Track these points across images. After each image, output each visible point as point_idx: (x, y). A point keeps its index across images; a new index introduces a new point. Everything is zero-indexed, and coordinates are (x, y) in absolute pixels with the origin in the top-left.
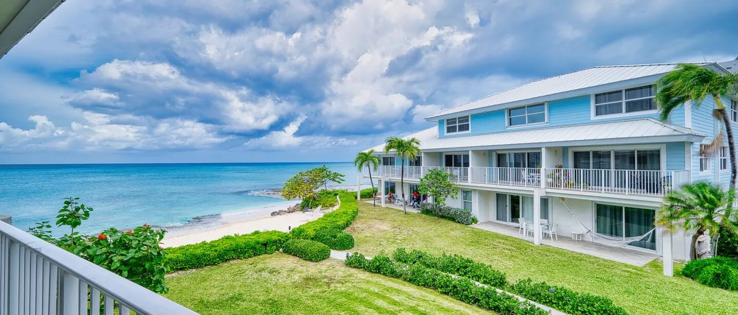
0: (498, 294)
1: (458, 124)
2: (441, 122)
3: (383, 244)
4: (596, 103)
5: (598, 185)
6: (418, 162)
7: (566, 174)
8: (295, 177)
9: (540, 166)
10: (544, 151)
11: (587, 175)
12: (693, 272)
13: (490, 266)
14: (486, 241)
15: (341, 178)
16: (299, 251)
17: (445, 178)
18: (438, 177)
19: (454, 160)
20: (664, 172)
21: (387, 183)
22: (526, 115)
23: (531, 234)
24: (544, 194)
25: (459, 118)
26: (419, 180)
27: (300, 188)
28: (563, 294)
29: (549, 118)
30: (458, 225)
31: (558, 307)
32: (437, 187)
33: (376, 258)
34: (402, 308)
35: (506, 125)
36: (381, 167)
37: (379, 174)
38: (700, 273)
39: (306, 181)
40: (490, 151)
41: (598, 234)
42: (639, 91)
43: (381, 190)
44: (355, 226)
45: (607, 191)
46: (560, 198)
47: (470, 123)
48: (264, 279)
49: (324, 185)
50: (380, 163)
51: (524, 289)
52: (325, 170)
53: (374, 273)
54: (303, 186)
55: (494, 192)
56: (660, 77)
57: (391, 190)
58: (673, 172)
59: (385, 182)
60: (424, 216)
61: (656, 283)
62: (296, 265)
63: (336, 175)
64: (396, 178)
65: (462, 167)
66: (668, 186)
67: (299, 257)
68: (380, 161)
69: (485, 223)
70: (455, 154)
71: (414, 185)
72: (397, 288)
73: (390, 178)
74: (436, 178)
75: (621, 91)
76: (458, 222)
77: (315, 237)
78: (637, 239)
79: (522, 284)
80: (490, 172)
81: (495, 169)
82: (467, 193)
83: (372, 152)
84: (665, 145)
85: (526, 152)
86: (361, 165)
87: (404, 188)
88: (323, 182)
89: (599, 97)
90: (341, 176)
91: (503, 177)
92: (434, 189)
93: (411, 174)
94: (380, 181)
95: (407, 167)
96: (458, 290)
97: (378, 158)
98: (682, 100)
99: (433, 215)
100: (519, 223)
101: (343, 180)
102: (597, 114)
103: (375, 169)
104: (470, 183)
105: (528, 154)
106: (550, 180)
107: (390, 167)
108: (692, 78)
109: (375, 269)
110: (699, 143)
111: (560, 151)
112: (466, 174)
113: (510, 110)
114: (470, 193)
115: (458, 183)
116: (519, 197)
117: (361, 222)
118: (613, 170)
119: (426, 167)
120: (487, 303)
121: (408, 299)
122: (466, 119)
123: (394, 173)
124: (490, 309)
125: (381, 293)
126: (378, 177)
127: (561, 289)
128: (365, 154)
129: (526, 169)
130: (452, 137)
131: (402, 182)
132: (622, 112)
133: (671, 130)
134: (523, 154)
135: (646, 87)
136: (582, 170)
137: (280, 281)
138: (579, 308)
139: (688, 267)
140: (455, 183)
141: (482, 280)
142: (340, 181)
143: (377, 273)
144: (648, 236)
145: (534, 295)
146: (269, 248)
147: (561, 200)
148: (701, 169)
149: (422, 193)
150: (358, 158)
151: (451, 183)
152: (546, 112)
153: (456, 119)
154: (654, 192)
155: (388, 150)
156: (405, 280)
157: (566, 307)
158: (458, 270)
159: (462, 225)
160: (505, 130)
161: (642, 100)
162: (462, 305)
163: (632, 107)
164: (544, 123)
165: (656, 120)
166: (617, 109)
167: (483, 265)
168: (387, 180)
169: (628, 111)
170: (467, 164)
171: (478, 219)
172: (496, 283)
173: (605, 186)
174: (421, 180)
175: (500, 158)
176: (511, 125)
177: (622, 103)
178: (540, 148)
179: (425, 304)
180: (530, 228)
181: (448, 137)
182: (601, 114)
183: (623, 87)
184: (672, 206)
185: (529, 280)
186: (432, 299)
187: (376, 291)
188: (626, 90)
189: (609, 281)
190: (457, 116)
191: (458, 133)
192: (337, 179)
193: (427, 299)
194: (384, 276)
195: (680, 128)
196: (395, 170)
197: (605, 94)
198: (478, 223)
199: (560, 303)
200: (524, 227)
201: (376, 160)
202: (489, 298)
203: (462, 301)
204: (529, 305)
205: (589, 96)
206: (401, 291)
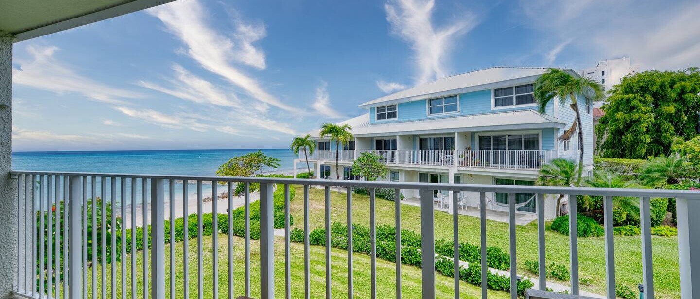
0: (418, 252)
1: (386, 112)
2: (372, 109)
3: (320, 220)
4: (495, 97)
5: (496, 164)
6: (351, 146)
7: (474, 155)
8: (229, 162)
9: (454, 149)
10: (456, 136)
11: (488, 155)
12: (557, 226)
13: (413, 232)
14: (410, 213)
15: (277, 163)
16: (239, 230)
17: (375, 160)
18: (371, 159)
19: (383, 144)
20: (541, 151)
21: (322, 167)
22: (443, 105)
23: (446, 206)
24: (457, 172)
25: (388, 106)
26: (353, 163)
27: (235, 172)
28: (468, 248)
29: (461, 108)
30: (387, 202)
31: (463, 258)
32: (369, 169)
33: (314, 232)
34: (339, 271)
35: (427, 114)
36: (316, 151)
37: (314, 158)
38: (561, 226)
39: (241, 166)
40: (414, 136)
41: (497, 203)
42: (524, 88)
43: (317, 174)
44: (293, 207)
45: (502, 168)
46: (469, 174)
47: (397, 111)
48: (205, 258)
49: (259, 170)
50: (315, 148)
51: (439, 247)
52: (260, 155)
53: (314, 244)
54: (239, 170)
55: (418, 171)
56: (537, 78)
57: (326, 173)
58: (545, 152)
59: (321, 166)
60: (357, 195)
61: (533, 236)
62: (237, 243)
63: (272, 159)
64: (332, 162)
65: (391, 150)
66: (542, 162)
67: (239, 236)
68: (315, 145)
69: (410, 199)
70: (385, 138)
71: (347, 168)
72: (334, 255)
73: (326, 161)
74: (368, 160)
75: (512, 88)
76: (388, 199)
77: (254, 217)
78: (523, 204)
79: (438, 244)
80: (414, 154)
81: (419, 152)
82: (394, 173)
83: (308, 136)
84: (542, 131)
85: (443, 136)
86: (298, 149)
87: (339, 170)
88: (259, 166)
89: (497, 91)
90: (277, 160)
91: (425, 159)
92: (366, 170)
93: (345, 158)
94: (316, 165)
95: (341, 151)
96: (386, 252)
97: (314, 143)
98: (552, 96)
99: (365, 195)
100: (437, 198)
101: (279, 165)
102: (496, 105)
103: (311, 153)
104: (397, 164)
105: (445, 138)
106: (461, 160)
107: (325, 151)
108: (557, 79)
109: (315, 241)
110: (563, 130)
111: (469, 135)
112: (394, 156)
113: (430, 100)
114: (397, 173)
115: (387, 165)
116: (437, 175)
117: (299, 203)
118: (507, 150)
119: (358, 151)
120: (410, 260)
121: (344, 263)
122: (393, 107)
123: (330, 157)
124: (412, 264)
125: (320, 260)
126: (314, 161)
127: (466, 245)
128: (301, 139)
129: (443, 151)
130: (382, 123)
131: (337, 164)
132: (513, 104)
133: (544, 119)
134: (441, 138)
135: (529, 85)
136: (484, 151)
137: (222, 258)
138: (478, 257)
139: (554, 223)
140: (385, 165)
141: (406, 243)
142: (276, 166)
143: (316, 244)
144: (531, 201)
145: (446, 252)
146: (208, 229)
147: (469, 176)
148: (565, 149)
149: (355, 174)
150: (295, 143)
151: (381, 164)
152: (458, 103)
153: (385, 107)
154: (533, 168)
155: (323, 135)
156: (341, 248)
157: (470, 258)
158: (387, 237)
159: (390, 201)
160: (426, 118)
161: (527, 95)
162: (390, 264)
163: (521, 100)
164: (456, 112)
165: (537, 111)
166: (509, 102)
167: (407, 231)
168: (323, 163)
169: (518, 103)
170: (394, 148)
171: (404, 196)
172: (418, 245)
173: (501, 164)
174: (355, 162)
175: (422, 142)
176: (431, 113)
177: (513, 97)
178: (454, 133)
179: (359, 266)
180: (446, 201)
181: (378, 124)
182: (499, 106)
183: (514, 84)
184: (545, 177)
185: (443, 240)
186: (365, 262)
187: (316, 259)
188: (516, 87)
189: (502, 237)
190: (386, 105)
191: (387, 120)
192: (273, 164)
193: (361, 262)
194: (322, 247)
195: (551, 117)
196: (330, 154)
197: (501, 89)
198: (404, 199)
199: (465, 255)
200: (441, 201)
201: (312, 145)
202: (411, 256)
203: (390, 260)
204: (442, 258)
205: (490, 90)
206: (338, 257)
